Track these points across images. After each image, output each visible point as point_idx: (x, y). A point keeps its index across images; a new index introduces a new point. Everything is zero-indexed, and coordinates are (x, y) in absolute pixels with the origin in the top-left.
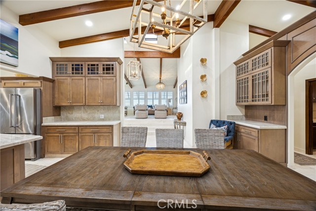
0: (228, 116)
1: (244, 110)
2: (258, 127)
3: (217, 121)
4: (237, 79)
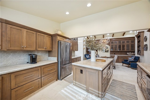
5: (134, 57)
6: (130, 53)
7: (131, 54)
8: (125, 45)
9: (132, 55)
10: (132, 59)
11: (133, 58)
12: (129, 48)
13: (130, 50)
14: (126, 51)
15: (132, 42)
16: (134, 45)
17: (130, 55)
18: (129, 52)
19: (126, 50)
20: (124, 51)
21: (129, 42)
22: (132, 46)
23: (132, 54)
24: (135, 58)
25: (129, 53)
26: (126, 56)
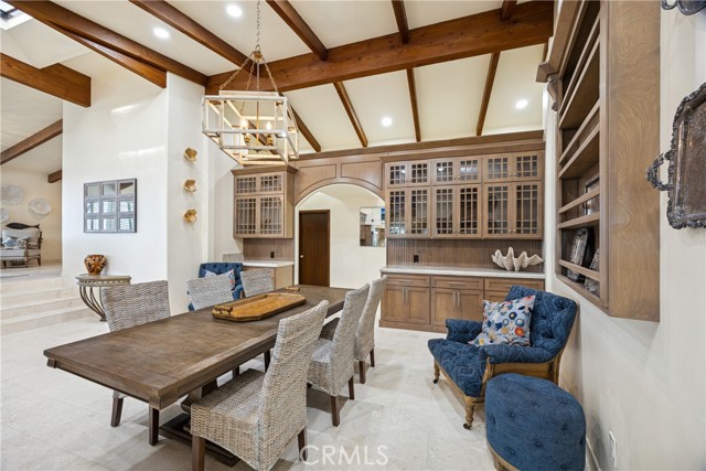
0: (225, 256)
1: (242, 245)
2: (275, 265)
3: (215, 265)
4: (235, 196)
5: (528, 302)
6: (511, 250)
7: (516, 262)
8: (479, 193)
9: (522, 270)
10: (512, 325)
11: (516, 305)
12: (505, 217)
13: (511, 232)
14: (486, 235)
15: (526, 165)
16: (535, 194)
17: (513, 270)
18: (503, 244)
19: (482, 231)
20: (472, 236)
21: (505, 166)
22: (527, 203)
23: (526, 259)
24: (534, 313)
25: (504, 254)
26: (484, 278)
